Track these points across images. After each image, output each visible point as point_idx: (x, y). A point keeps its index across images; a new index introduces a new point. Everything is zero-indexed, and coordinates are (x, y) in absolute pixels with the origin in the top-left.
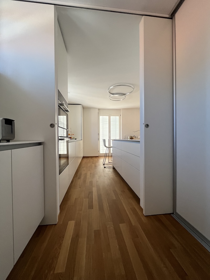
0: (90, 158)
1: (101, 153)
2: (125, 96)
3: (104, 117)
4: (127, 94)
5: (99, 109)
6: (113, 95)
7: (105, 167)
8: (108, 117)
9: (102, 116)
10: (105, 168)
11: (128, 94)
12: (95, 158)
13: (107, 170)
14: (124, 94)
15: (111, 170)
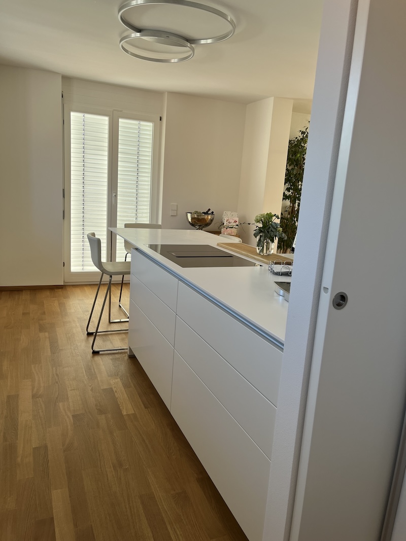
0: (25, 296)
1: (74, 269)
2: (193, 50)
3: (87, 116)
4: (203, 42)
5: (67, 79)
6: (138, 34)
7: (95, 353)
8: (105, 120)
9: (80, 115)
10: (97, 358)
11: (209, 41)
12: (48, 293)
13: (104, 364)
14: (190, 40)
15: (123, 366)
